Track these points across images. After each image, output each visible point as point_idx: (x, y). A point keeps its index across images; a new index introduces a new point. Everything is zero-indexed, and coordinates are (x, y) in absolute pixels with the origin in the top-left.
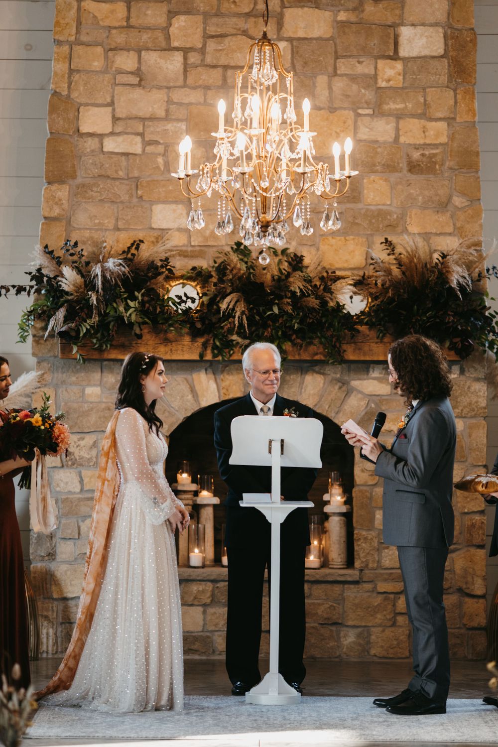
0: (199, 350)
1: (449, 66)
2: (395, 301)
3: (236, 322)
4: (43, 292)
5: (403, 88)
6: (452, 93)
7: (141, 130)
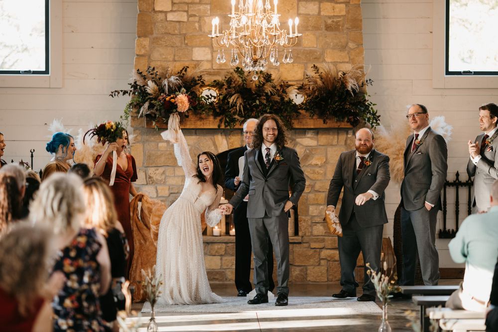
0: (218, 123)
2: (319, 97)
3: (238, 109)
4: (136, 93)
7: (186, 9)
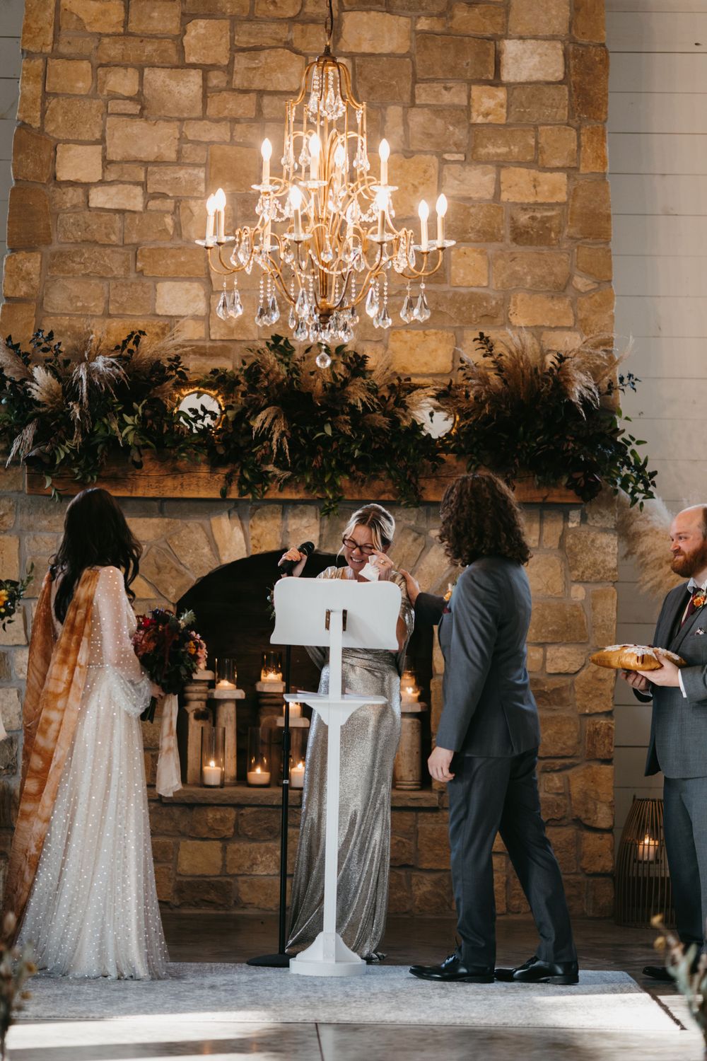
0: (220, 486)
1: (570, 95)
2: (493, 420)
3: (275, 447)
4: (4, 402)
5: (506, 125)
6: (574, 133)
7: (142, 177)
